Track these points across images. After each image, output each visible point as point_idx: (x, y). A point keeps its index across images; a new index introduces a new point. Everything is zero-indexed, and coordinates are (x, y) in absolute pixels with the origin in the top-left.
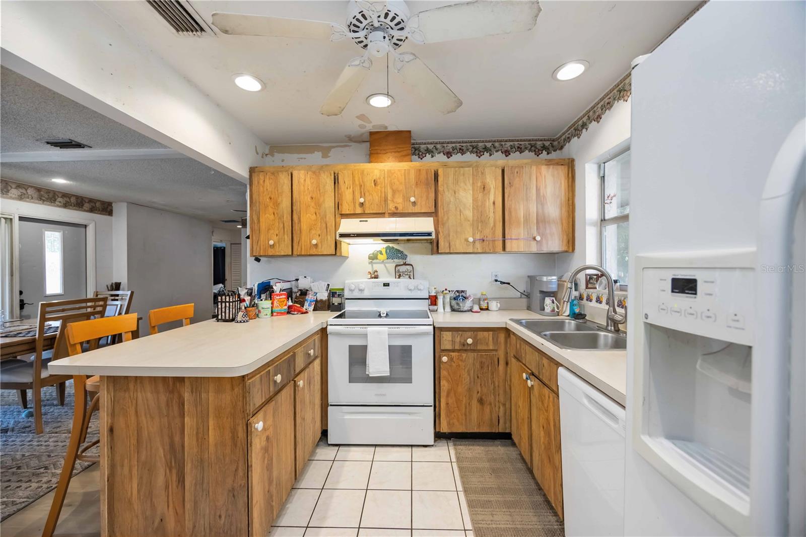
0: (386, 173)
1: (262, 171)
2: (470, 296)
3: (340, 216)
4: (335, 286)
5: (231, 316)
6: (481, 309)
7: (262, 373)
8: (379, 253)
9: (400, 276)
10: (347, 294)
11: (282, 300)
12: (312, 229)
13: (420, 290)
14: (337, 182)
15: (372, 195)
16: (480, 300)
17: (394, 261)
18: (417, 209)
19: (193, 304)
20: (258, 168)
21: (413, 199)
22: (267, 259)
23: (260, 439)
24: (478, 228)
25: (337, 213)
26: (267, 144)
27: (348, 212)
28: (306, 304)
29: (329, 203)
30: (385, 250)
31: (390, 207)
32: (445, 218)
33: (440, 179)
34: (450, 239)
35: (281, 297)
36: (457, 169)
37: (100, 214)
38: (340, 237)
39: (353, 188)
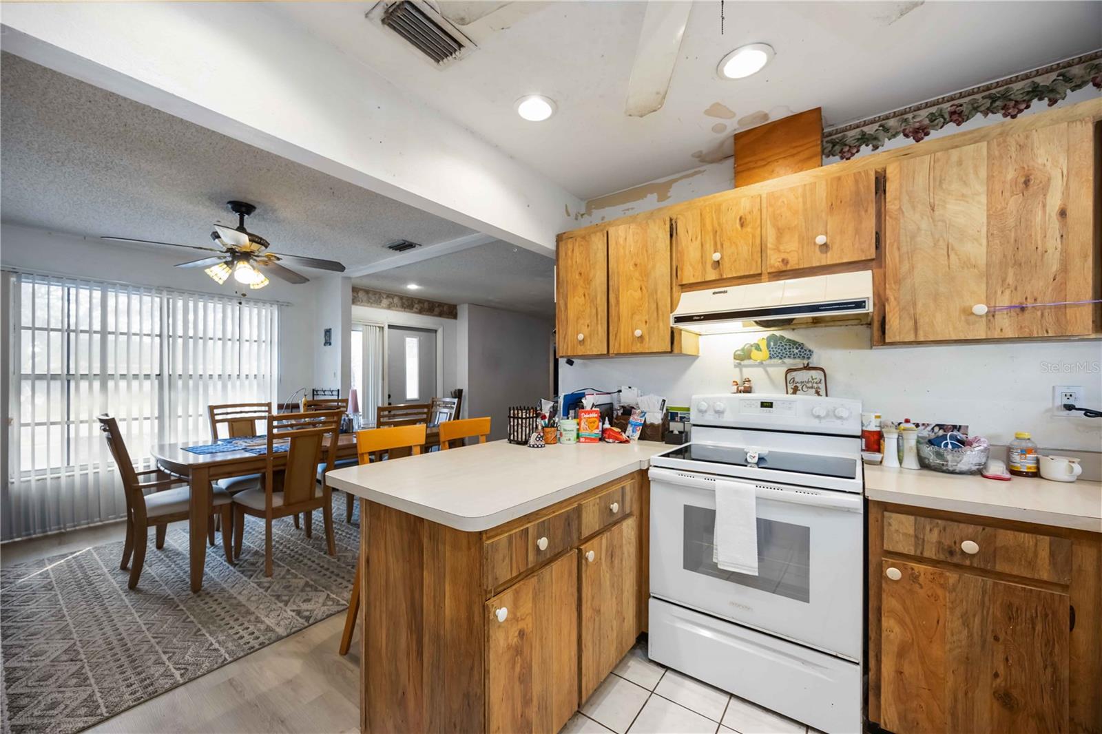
0: (764, 201)
1: (571, 238)
2: (977, 440)
3: (680, 287)
4: (675, 402)
5: (524, 437)
6: (1015, 473)
7: (514, 531)
8: (753, 348)
9: (795, 390)
10: (694, 417)
11: (592, 420)
12: (635, 313)
13: (841, 418)
14: (674, 234)
15: (737, 245)
16: (1009, 450)
17: (784, 363)
18: (829, 259)
19: (490, 418)
20: (566, 235)
21: (821, 239)
22: (582, 361)
23: (507, 632)
24: (1004, 280)
25: (674, 284)
26: (582, 199)
27: (692, 280)
28: (630, 429)
29: (661, 270)
30: (765, 342)
31: (772, 262)
32: (905, 267)
33: (891, 187)
34: (918, 311)
35: (591, 415)
36: (939, 154)
37: (448, 318)
38: (675, 322)
39: (701, 238)
